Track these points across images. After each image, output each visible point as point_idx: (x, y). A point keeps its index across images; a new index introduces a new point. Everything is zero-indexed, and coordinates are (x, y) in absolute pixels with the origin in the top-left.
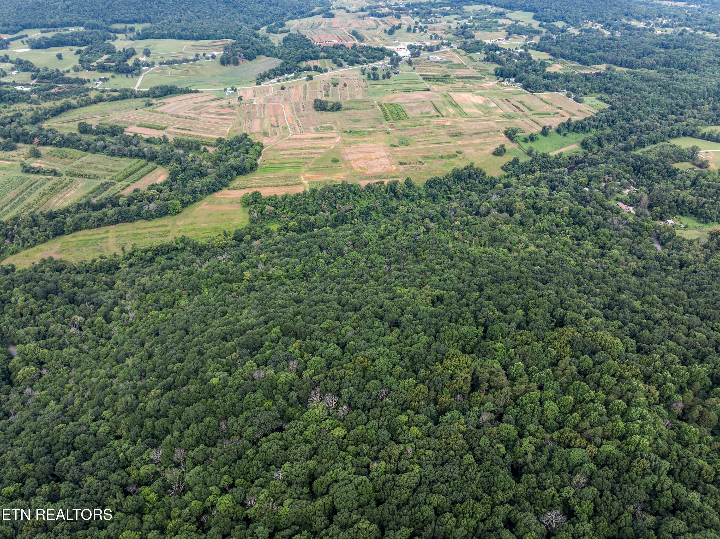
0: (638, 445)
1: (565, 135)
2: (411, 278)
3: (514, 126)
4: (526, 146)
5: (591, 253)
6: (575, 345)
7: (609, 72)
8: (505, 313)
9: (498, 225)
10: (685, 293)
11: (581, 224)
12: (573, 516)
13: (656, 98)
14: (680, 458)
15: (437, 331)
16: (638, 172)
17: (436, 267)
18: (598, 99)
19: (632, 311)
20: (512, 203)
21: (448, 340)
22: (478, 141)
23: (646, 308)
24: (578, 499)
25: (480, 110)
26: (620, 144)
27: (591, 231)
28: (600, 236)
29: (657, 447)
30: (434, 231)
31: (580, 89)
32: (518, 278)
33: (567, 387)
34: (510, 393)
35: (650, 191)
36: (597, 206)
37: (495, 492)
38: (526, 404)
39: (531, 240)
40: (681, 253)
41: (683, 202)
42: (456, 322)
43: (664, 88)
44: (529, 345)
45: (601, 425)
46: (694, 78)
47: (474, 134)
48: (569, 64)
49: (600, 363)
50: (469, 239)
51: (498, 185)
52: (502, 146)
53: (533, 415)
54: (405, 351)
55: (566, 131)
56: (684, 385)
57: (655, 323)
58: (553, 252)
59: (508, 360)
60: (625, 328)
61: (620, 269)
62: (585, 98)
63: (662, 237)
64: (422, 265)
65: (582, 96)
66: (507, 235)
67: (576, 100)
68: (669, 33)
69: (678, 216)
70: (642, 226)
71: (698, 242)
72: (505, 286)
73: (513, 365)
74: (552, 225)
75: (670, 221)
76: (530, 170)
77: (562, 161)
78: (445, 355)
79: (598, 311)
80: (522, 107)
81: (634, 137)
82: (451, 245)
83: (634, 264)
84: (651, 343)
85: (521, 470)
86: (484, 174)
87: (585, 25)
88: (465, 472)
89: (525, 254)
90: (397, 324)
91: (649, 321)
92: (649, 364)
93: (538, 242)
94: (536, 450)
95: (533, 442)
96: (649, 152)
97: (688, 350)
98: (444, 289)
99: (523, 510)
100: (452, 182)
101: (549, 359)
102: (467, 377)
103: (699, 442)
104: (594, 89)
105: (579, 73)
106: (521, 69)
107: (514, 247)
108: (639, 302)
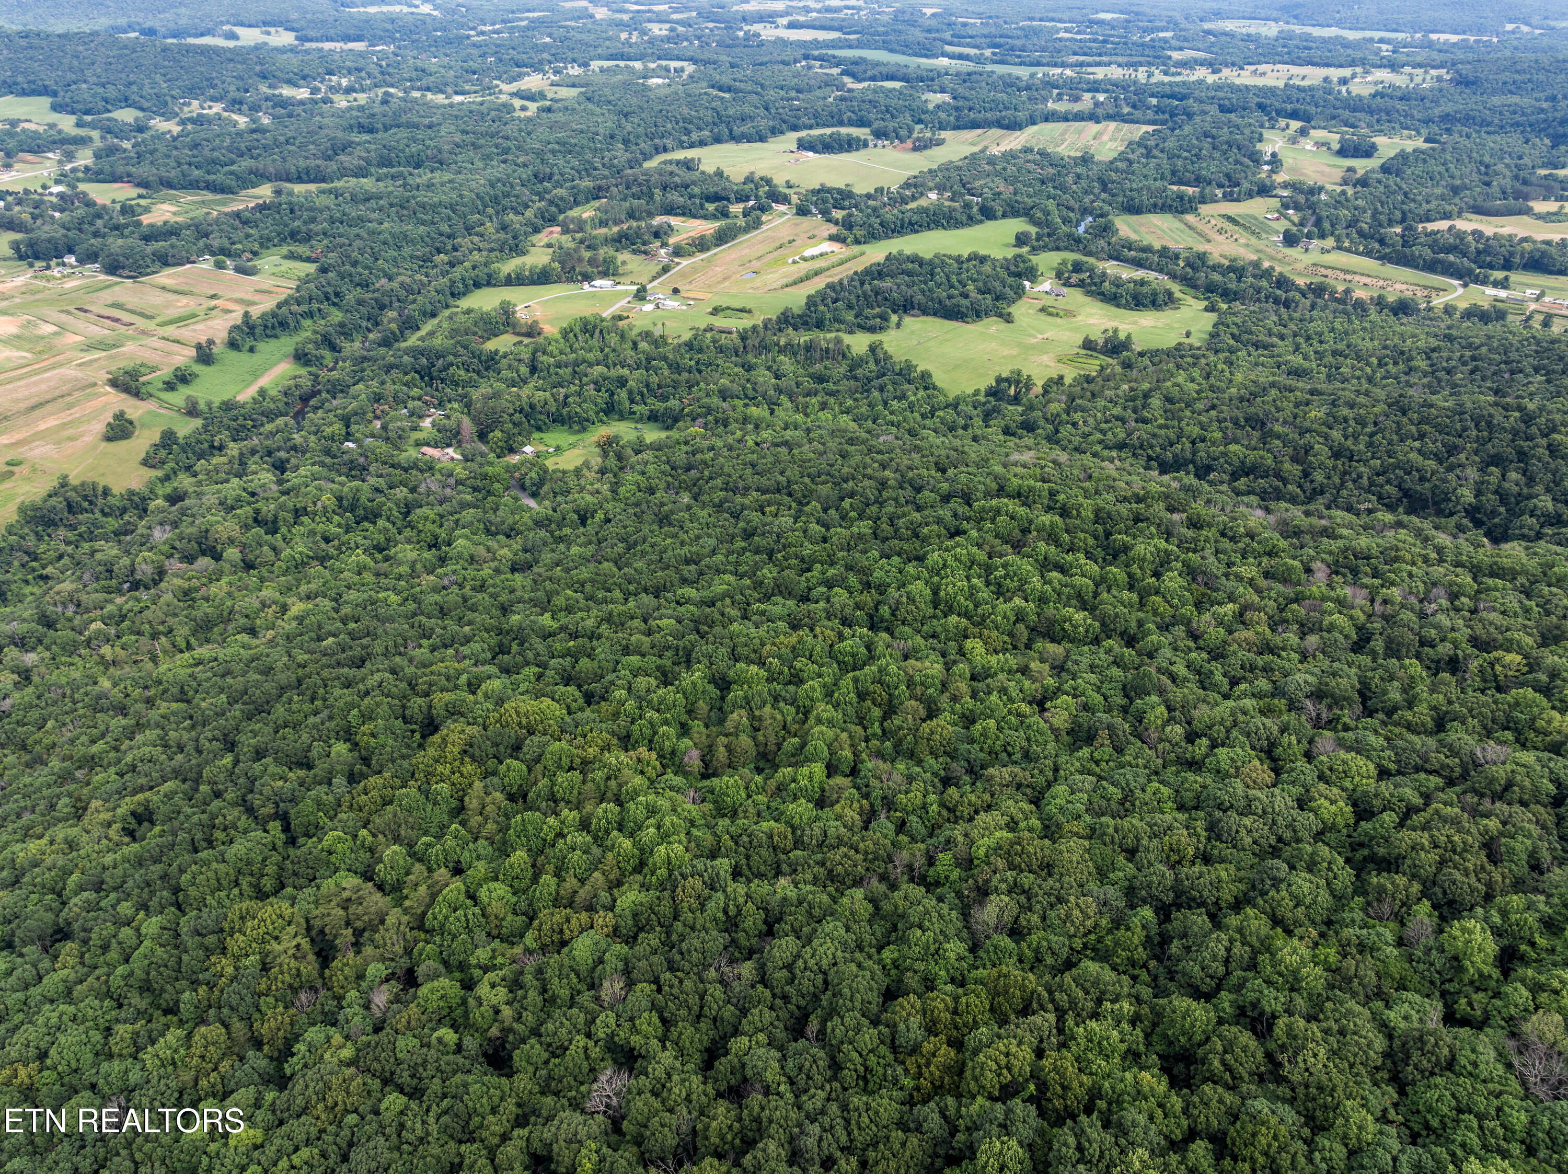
0: (669, 863)
1: (252, 350)
2: (41, 807)
3: (129, 365)
4: (178, 398)
5: (419, 566)
6: (477, 752)
7: (283, 198)
8: (309, 767)
9: (197, 590)
10: (611, 564)
11: (373, 516)
12: (635, 1059)
13: (397, 229)
14: (735, 839)
15: (176, 890)
16: (431, 379)
17: (94, 749)
18: (285, 257)
19: (545, 638)
20: (207, 531)
21: (213, 893)
22: (52, 422)
23: (564, 619)
24: (627, 1025)
25: (18, 349)
26: (371, 336)
27: (399, 524)
28: (420, 526)
29: (698, 846)
30: (43, 669)
31: (239, 246)
32: (300, 682)
33: (504, 838)
34: (405, 919)
35: (468, 405)
36: (386, 470)
37: (481, 1126)
38: (446, 918)
39: (287, 590)
40: (570, 497)
41: (532, 406)
42: (210, 844)
43: (403, 207)
44: (391, 802)
45: (596, 869)
46: (446, 179)
47: (34, 408)
48: (189, 198)
49: (537, 760)
50: (145, 649)
51: (152, 505)
52: (120, 416)
53: (471, 931)
54: (116, 981)
55: (249, 342)
56: (684, 717)
57: (591, 638)
58: (345, 597)
59: (365, 856)
60: (548, 672)
61: (486, 572)
62: (257, 263)
63: (528, 483)
64: (55, 763)
65: (249, 260)
66: (229, 603)
67: (240, 270)
68: (362, 102)
69: (536, 435)
70: (485, 477)
71: (589, 468)
72: (280, 711)
73: (380, 860)
74: (315, 543)
75: (528, 449)
76: (212, 447)
77: (272, 406)
78: (222, 930)
79: (487, 667)
80: (125, 317)
81: (392, 314)
82: (105, 684)
83: (505, 551)
84: (602, 677)
85: (504, 1048)
86: (106, 492)
87: (186, 109)
88: (399, 1135)
89: (288, 625)
90: (62, 934)
91: (580, 640)
92: (616, 715)
93: (304, 588)
94: (511, 991)
95: (498, 980)
96: (431, 334)
97: (660, 657)
98: (141, 789)
99: (549, 1119)
100: (32, 537)
101: (444, 806)
102: (298, 946)
103: (749, 796)
104: (269, 240)
105: (220, 212)
106: (80, 230)
107: (258, 621)
108: (548, 615)
